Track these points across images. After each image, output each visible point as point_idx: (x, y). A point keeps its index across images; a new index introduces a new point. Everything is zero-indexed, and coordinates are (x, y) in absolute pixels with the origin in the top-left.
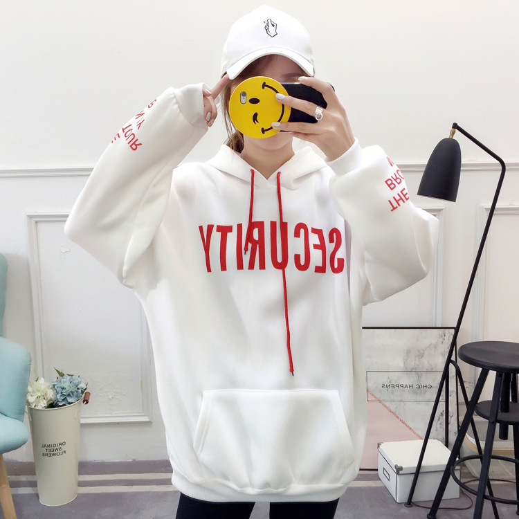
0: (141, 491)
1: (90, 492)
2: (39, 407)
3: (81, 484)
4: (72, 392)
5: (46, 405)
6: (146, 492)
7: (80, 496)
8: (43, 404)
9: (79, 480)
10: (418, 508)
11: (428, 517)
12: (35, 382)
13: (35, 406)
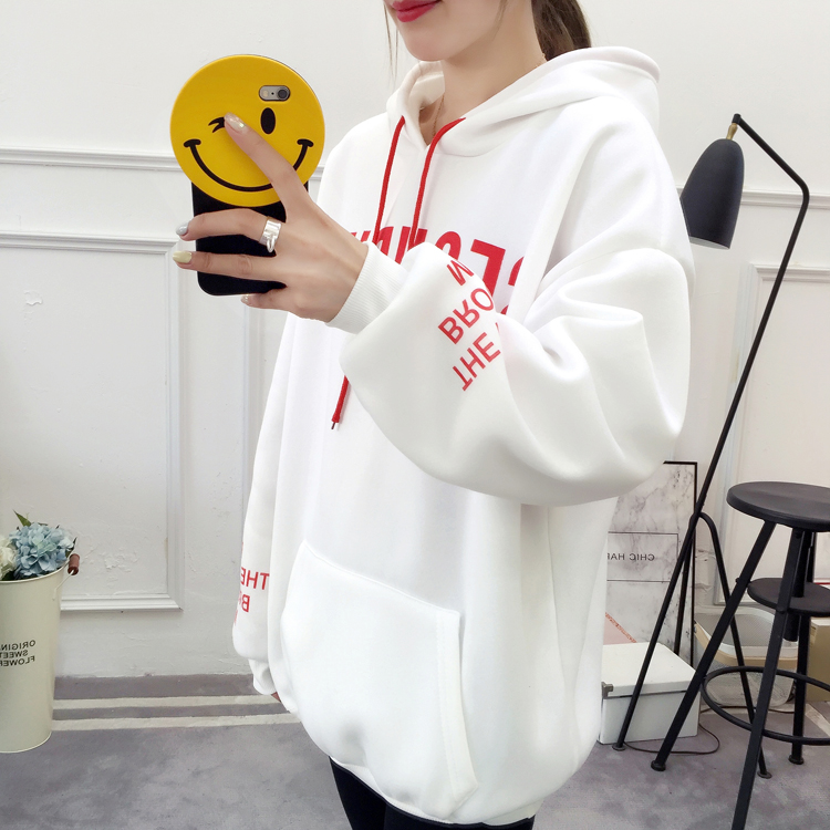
0: (166, 726)
1: (74, 729)
3: (58, 715)
4: (49, 554)
6: (175, 729)
7: (56, 736)
9: (55, 708)
10: (634, 752)
11: (653, 767)
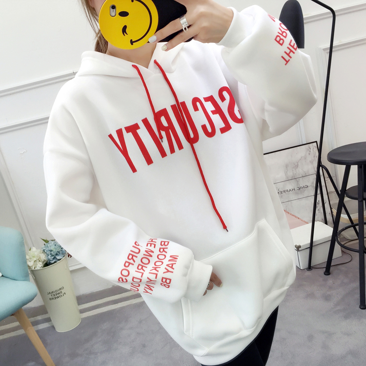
0: (125, 305)
2: (38, 268)
3: (82, 311)
4: (59, 252)
5: (42, 265)
6: (128, 306)
7: (83, 320)
8: (40, 265)
9: (80, 309)
10: (316, 269)
11: (325, 274)
12: (29, 252)
13: (35, 268)
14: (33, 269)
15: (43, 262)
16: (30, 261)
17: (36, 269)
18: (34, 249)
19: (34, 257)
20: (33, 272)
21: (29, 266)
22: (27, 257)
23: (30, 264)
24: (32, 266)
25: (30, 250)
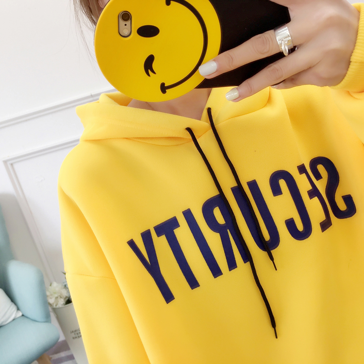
2: (59, 306)
5: (64, 303)
12: (50, 287)
13: (56, 305)
14: (54, 307)
15: (65, 299)
16: (51, 298)
17: (57, 307)
18: (55, 284)
19: (55, 293)
20: (55, 310)
21: (50, 305)
22: (48, 293)
23: (51, 301)
24: (53, 304)
25: (51, 285)
